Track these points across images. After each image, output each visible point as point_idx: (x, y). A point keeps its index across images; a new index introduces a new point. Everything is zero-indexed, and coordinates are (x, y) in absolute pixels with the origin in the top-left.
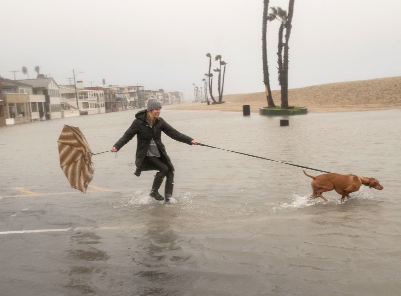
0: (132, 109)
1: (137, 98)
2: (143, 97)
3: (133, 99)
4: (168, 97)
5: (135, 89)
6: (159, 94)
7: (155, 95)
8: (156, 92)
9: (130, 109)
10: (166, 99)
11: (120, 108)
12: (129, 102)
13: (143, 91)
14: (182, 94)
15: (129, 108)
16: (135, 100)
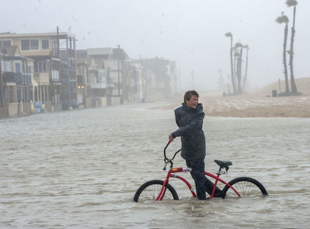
0: (42, 111)
1: (56, 75)
2: (73, 75)
3: (44, 79)
4: (135, 75)
5: (45, 45)
6: (111, 64)
7: (103, 67)
8: (105, 57)
9: (39, 110)
10: (132, 83)
11: (13, 108)
12: (36, 87)
13: (71, 52)
14: (173, 69)
15: (36, 107)
16: (51, 81)
